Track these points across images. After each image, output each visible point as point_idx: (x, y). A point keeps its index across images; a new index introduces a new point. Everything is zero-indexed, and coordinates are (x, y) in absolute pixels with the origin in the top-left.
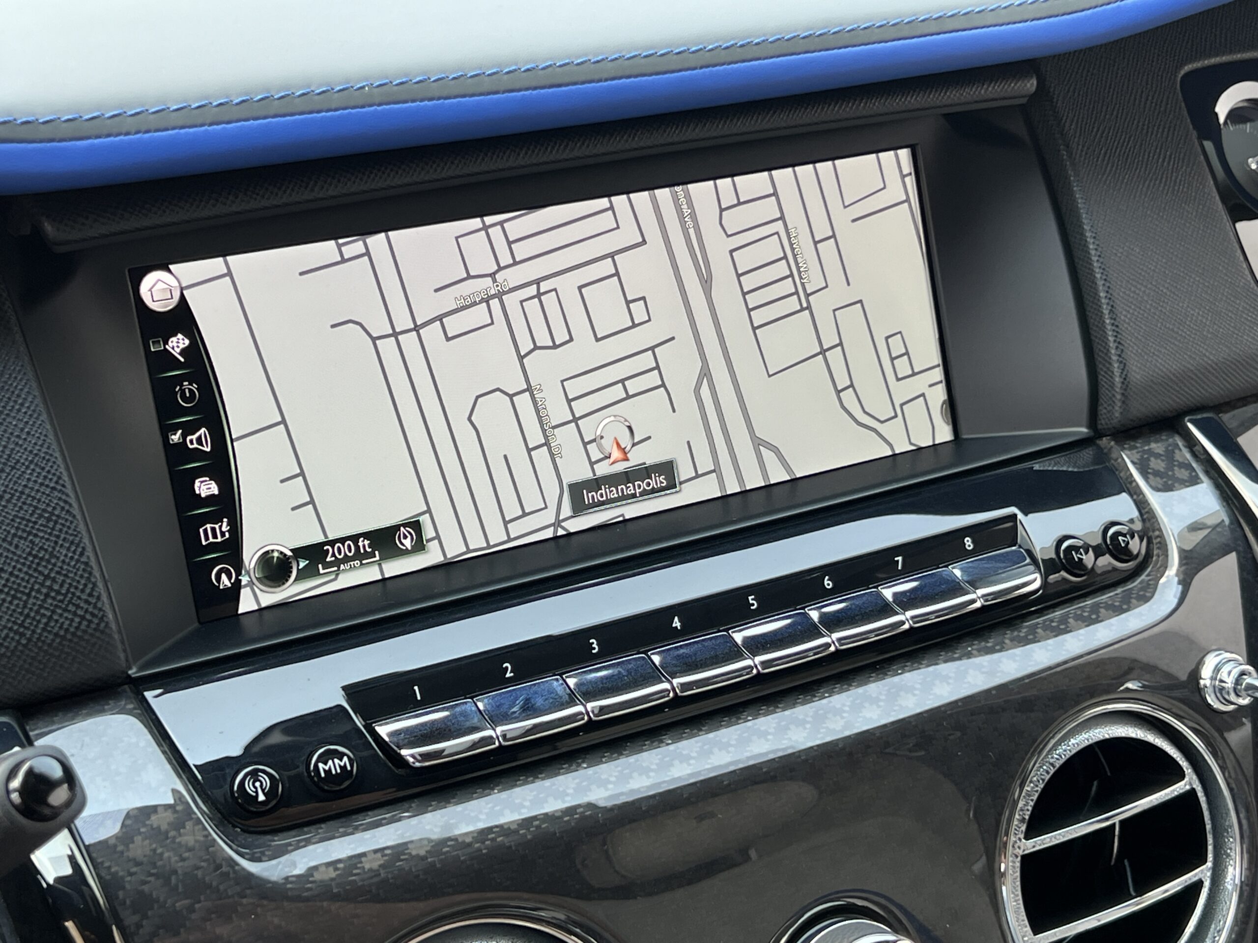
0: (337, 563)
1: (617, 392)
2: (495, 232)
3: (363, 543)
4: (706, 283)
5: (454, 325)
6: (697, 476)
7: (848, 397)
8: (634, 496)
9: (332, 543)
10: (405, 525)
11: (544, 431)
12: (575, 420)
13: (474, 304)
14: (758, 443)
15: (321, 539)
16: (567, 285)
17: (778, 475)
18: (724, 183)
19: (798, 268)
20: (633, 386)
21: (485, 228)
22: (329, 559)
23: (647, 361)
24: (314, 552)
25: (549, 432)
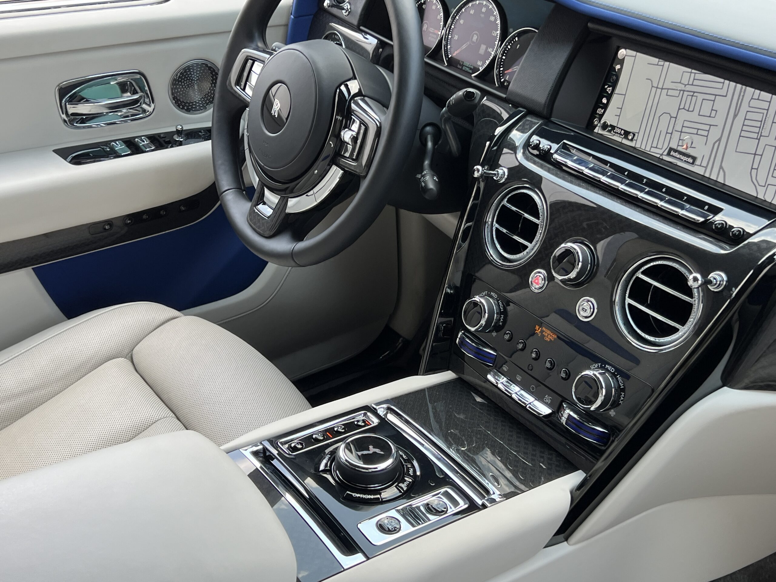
0: (616, 132)
1: (695, 131)
2: (693, 75)
3: (623, 132)
4: (735, 116)
5: (670, 92)
6: (700, 166)
7: (754, 171)
8: (682, 160)
9: (617, 128)
10: (632, 133)
11: (673, 130)
12: (681, 132)
13: (677, 90)
14: (721, 167)
15: (616, 125)
16: (701, 97)
17: (721, 180)
18: (757, 92)
19: (763, 127)
20: (700, 132)
21: (691, 73)
22: (615, 131)
23: (707, 128)
24: (613, 127)
25: (674, 131)
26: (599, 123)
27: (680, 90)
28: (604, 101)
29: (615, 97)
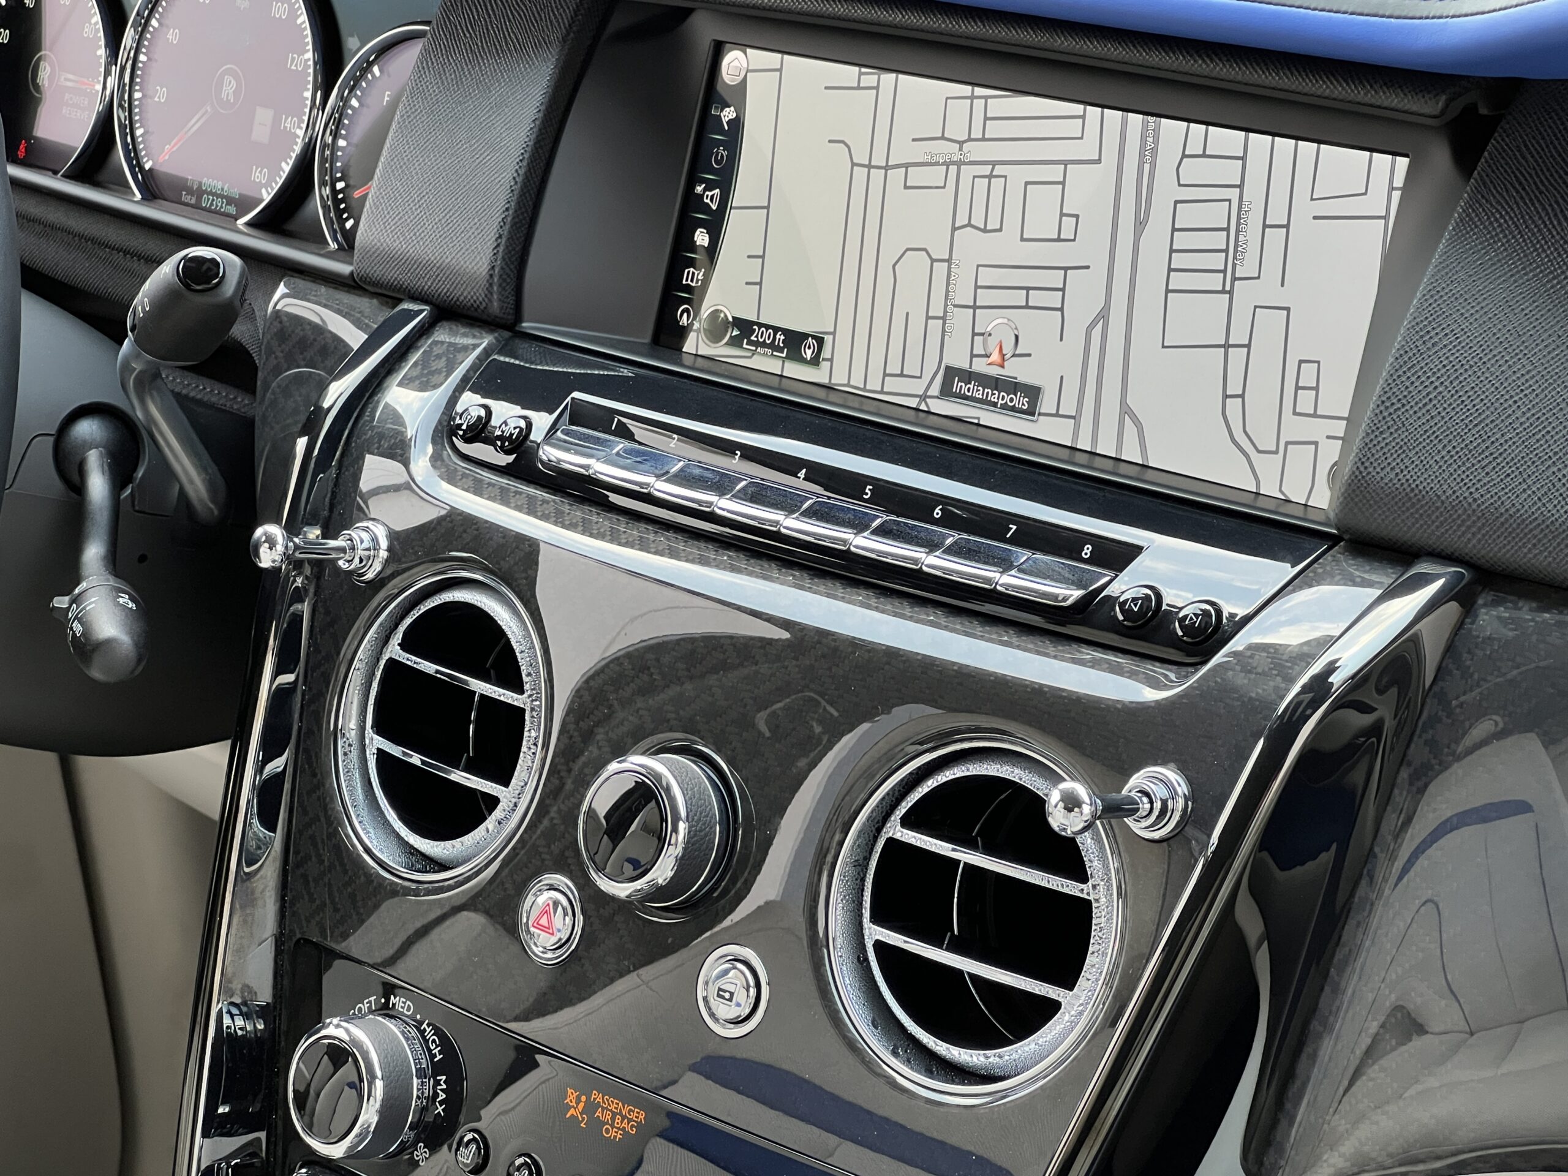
0: (757, 344)
1: (1019, 298)
2: (979, 104)
3: (780, 337)
4: (1140, 224)
5: (917, 176)
6: (1057, 415)
7: (1234, 405)
8: (995, 405)
9: (760, 325)
10: (814, 337)
11: (946, 305)
12: (975, 307)
13: (937, 164)
14: (1125, 411)
15: (754, 318)
16: (1018, 175)
17: (1131, 453)
18: (1197, 129)
19: (1236, 247)
20: (1036, 298)
21: (972, 97)
22: (753, 338)
23: (1055, 279)
24: (745, 327)
25: (950, 308)
26: (694, 319)
27: (947, 164)
28: (701, 238)
29: (735, 224)
